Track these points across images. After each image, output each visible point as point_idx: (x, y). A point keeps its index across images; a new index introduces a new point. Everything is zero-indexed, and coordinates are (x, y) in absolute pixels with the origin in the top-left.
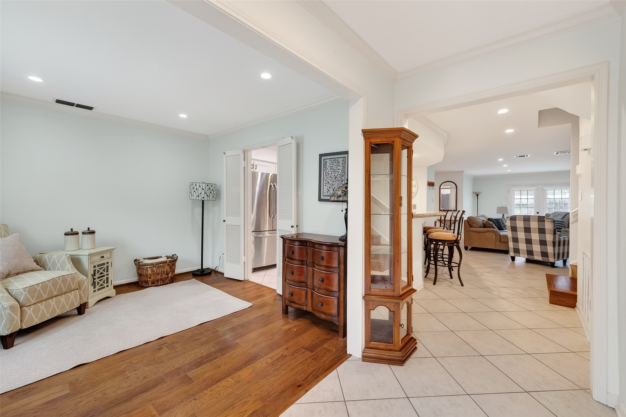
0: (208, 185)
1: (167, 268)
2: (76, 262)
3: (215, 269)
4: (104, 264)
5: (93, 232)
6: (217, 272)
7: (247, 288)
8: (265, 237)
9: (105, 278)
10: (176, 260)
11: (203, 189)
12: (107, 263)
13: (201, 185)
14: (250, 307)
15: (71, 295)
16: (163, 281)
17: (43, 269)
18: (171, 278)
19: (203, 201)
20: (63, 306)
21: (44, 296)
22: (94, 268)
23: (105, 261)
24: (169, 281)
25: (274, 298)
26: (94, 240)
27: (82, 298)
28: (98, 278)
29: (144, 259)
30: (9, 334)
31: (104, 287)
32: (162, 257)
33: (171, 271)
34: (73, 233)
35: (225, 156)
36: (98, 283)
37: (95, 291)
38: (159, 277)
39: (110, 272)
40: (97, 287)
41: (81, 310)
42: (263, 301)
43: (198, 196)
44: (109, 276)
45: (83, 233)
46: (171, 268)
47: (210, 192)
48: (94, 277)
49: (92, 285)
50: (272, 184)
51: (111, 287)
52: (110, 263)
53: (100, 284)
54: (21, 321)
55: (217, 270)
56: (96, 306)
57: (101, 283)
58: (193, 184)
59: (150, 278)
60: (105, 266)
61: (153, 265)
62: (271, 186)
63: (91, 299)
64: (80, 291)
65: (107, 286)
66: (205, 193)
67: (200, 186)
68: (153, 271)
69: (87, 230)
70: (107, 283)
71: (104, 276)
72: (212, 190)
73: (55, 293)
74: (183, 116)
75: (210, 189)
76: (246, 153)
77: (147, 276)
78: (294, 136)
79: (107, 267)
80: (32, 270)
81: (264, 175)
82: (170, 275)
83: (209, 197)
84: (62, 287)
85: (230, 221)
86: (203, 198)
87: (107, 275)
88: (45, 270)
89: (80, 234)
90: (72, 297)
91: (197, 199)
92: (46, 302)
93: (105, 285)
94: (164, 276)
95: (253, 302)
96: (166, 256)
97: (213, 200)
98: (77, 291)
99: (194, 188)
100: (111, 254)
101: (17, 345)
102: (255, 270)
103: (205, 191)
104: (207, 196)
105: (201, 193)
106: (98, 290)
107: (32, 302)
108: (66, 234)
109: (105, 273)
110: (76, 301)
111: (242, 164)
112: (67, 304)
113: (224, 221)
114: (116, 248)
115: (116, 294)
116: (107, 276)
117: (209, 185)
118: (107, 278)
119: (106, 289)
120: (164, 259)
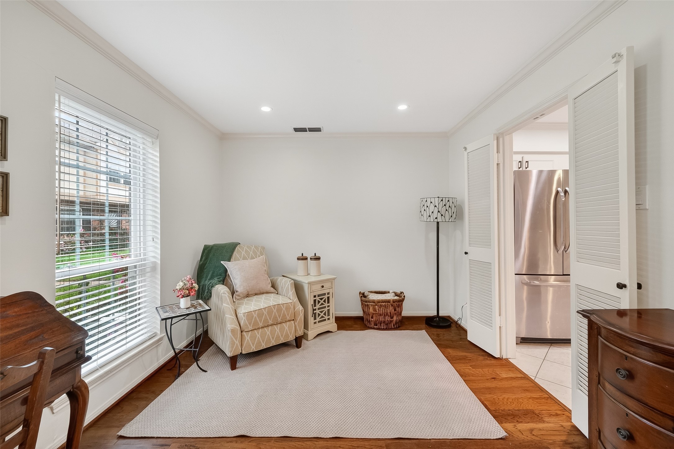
0: (442, 200)
1: (391, 309)
2: (298, 288)
3: (457, 321)
4: (325, 294)
5: (319, 259)
6: (460, 326)
7: (502, 379)
8: (547, 286)
9: (326, 309)
10: (403, 300)
11: (436, 206)
12: (327, 293)
13: (433, 200)
14: (501, 439)
15: (286, 326)
16: (387, 324)
17: (276, 292)
18: (396, 323)
19: (438, 223)
20: (278, 337)
21: (260, 324)
22: (314, 297)
23: (326, 291)
24: (394, 326)
25: (564, 438)
26: (319, 267)
27: (298, 330)
28: (319, 309)
29: (371, 292)
30: (232, 357)
31: (325, 320)
32: (389, 293)
33: (396, 313)
34: (303, 258)
35: (466, 153)
36: (319, 315)
37: (315, 323)
38: (381, 319)
39: (331, 304)
40: (318, 319)
41: (298, 342)
42: (533, 433)
43: (429, 216)
44: (331, 308)
45: (311, 259)
46: (395, 310)
47: (447, 210)
48: (314, 308)
49: (312, 317)
50: (559, 189)
51: (333, 320)
52: (331, 294)
53: (320, 316)
54: (242, 345)
55: (459, 322)
56: (317, 339)
57: (322, 314)
58: (423, 201)
59: (372, 318)
60: (326, 297)
61: (375, 303)
62: (557, 192)
63: (312, 331)
64: (296, 322)
65: (329, 319)
66: (439, 212)
67: (431, 202)
68: (375, 310)
69: (314, 255)
70: (329, 315)
71: (325, 307)
72: (450, 207)
73: (271, 322)
74: (402, 107)
75: (445, 205)
76: (501, 140)
77: (369, 315)
78: (624, 52)
79: (328, 298)
80: (267, 293)
81: (544, 175)
82: (395, 318)
83: (445, 217)
84: (268, 319)
85: (477, 253)
86: (436, 218)
87: (328, 306)
88: (277, 294)
89: (309, 259)
90: (287, 328)
91: (428, 220)
92: (263, 330)
93: (326, 317)
94: (388, 319)
95: (510, 426)
96: (394, 292)
97: (450, 220)
98: (292, 322)
99: (424, 205)
100: (332, 284)
101: (239, 368)
102: (524, 341)
103: (438, 209)
104: (442, 215)
105: (433, 212)
106: (319, 322)
107: (260, 325)
108: (298, 259)
109: (326, 305)
110: (291, 333)
111: (495, 158)
112: (282, 336)
113: (466, 253)
114: (336, 277)
115: (338, 330)
116: (329, 308)
117: (444, 199)
118: (329, 310)
119: (327, 322)
120: (390, 297)
